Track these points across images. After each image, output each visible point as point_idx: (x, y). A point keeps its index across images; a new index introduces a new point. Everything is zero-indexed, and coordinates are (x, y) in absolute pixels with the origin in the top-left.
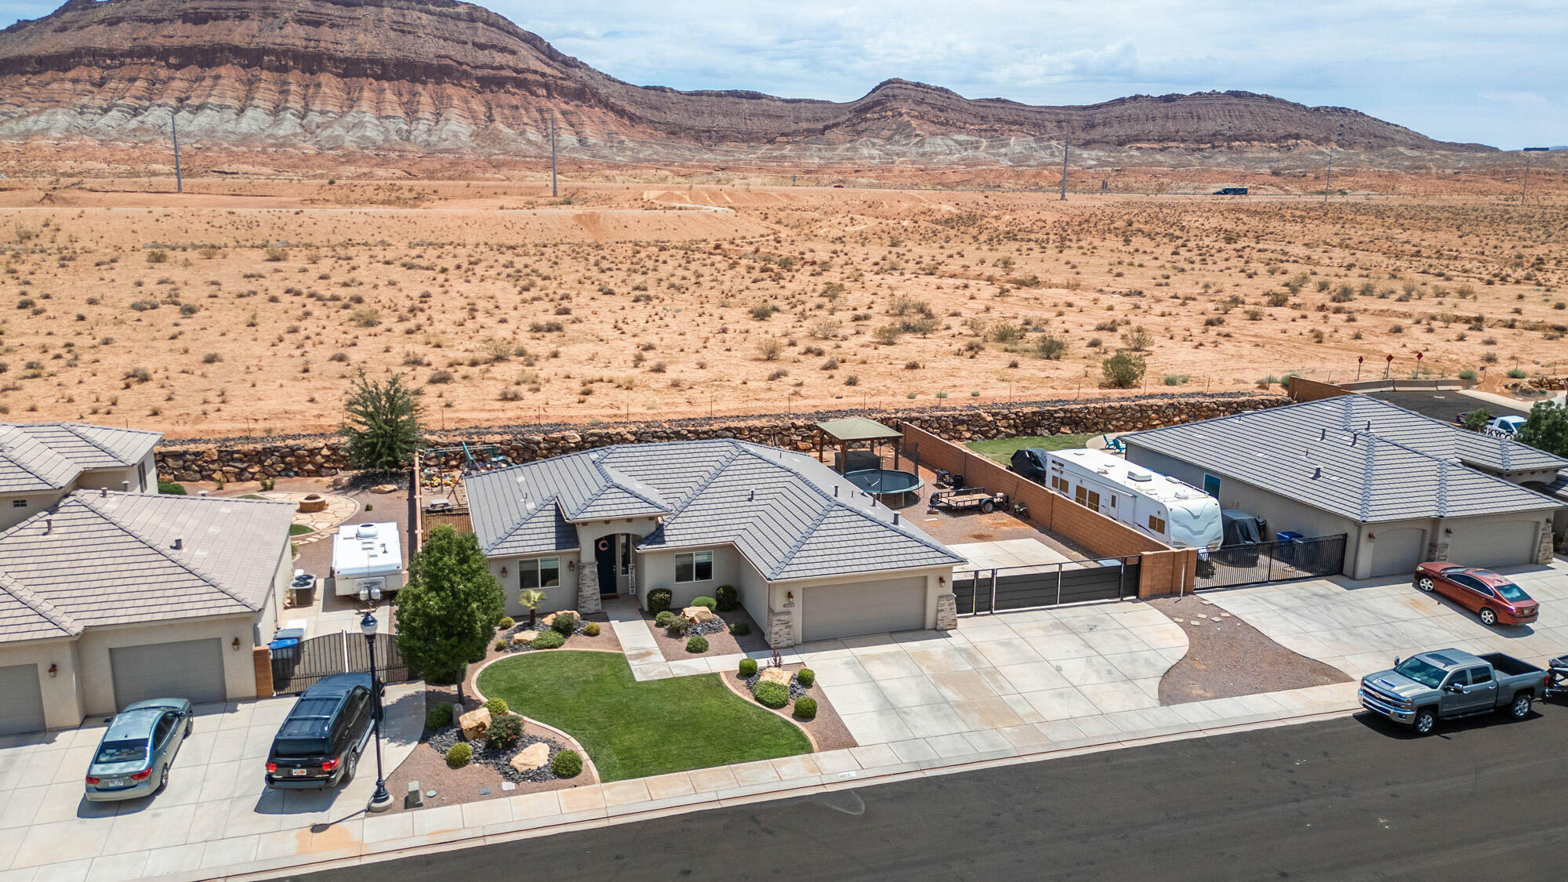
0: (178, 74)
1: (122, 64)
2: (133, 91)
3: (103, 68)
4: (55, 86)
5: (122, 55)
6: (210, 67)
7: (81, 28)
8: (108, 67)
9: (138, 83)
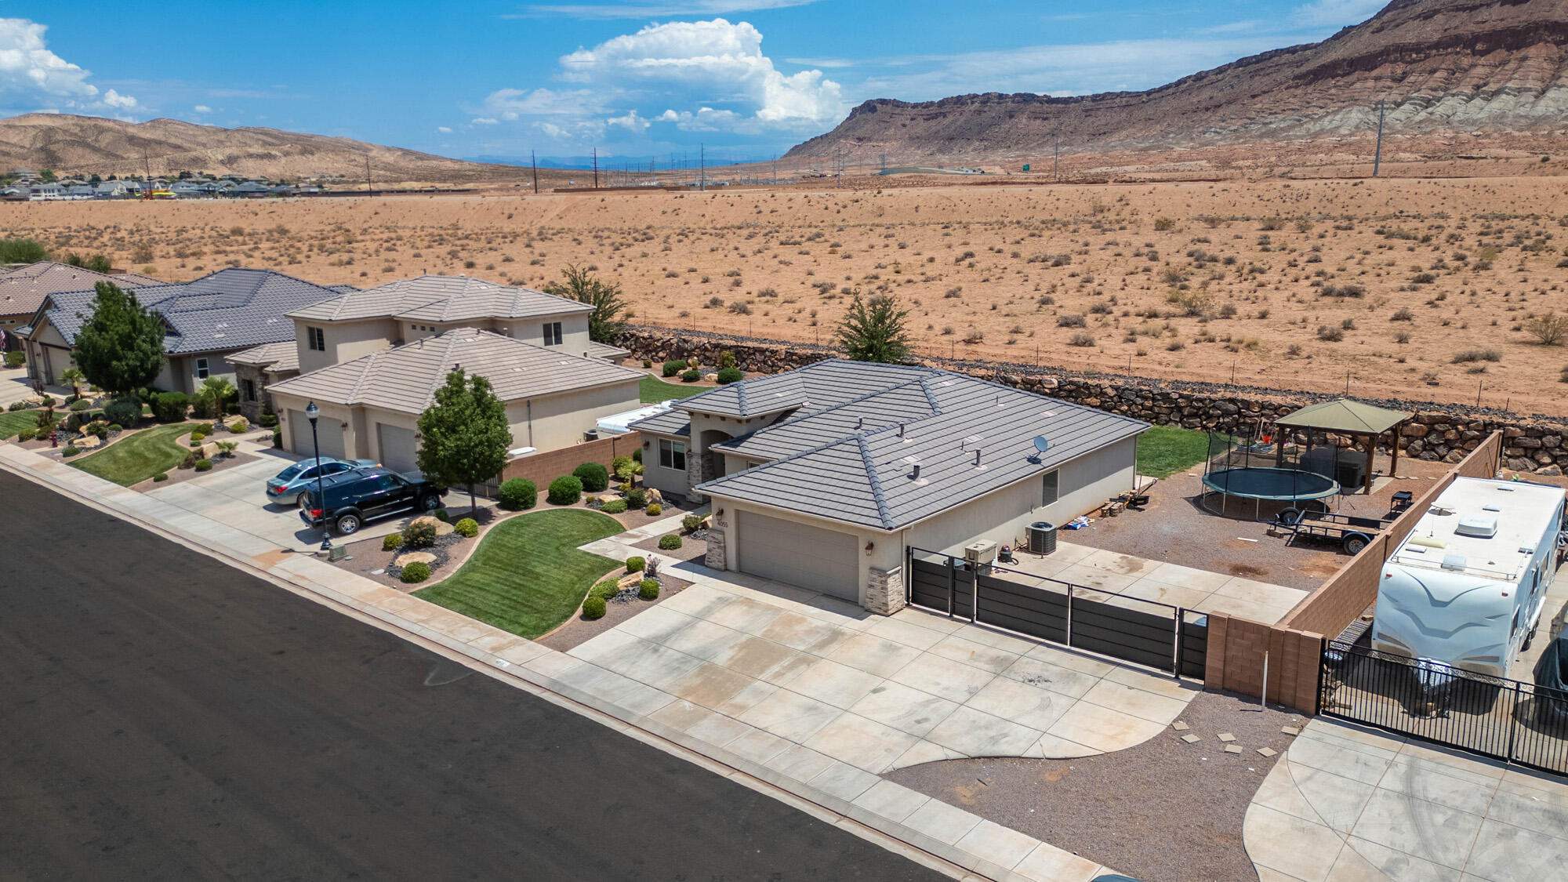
0: (1482, 60)
1: (1427, 57)
2: (1431, 84)
3: (1407, 62)
4: (1358, 85)
5: (1429, 48)
6: (1518, 48)
7: (1397, 26)
8: (1414, 61)
9: (1437, 75)
